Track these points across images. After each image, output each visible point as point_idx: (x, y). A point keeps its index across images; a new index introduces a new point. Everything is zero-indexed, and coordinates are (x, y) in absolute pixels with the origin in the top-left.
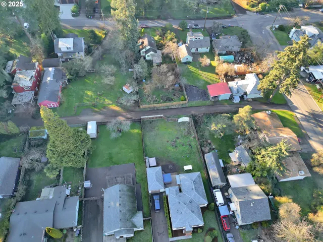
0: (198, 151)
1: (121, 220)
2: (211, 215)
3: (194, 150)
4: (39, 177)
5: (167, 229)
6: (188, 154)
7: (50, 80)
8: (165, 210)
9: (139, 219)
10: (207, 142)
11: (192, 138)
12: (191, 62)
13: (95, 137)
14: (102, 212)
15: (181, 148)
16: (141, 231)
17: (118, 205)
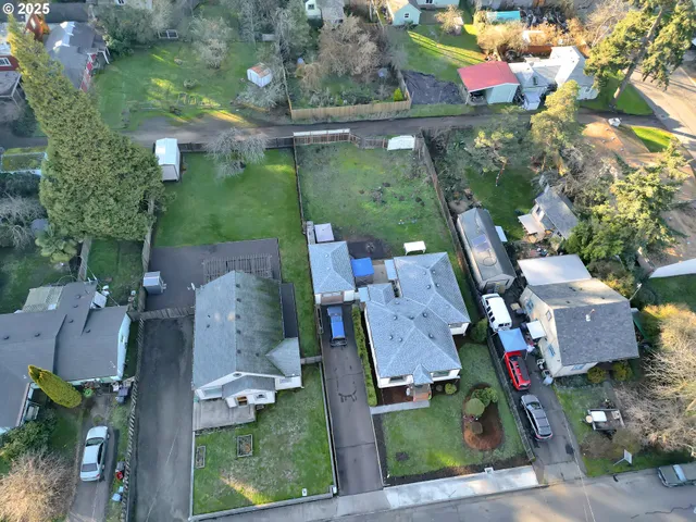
0: (441, 213)
1: (239, 352)
2: (479, 354)
3: (431, 209)
4: (26, 264)
5: (364, 387)
6: (415, 218)
7: (62, 48)
8: (358, 341)
9: (289, 353)
10: (462, 192)
11: (423, 183)
12: (415, 26)
13: (176, 178)
14: (191, 347)
15: (397, 206)
16: (296, 390)
17: (232, 316)
